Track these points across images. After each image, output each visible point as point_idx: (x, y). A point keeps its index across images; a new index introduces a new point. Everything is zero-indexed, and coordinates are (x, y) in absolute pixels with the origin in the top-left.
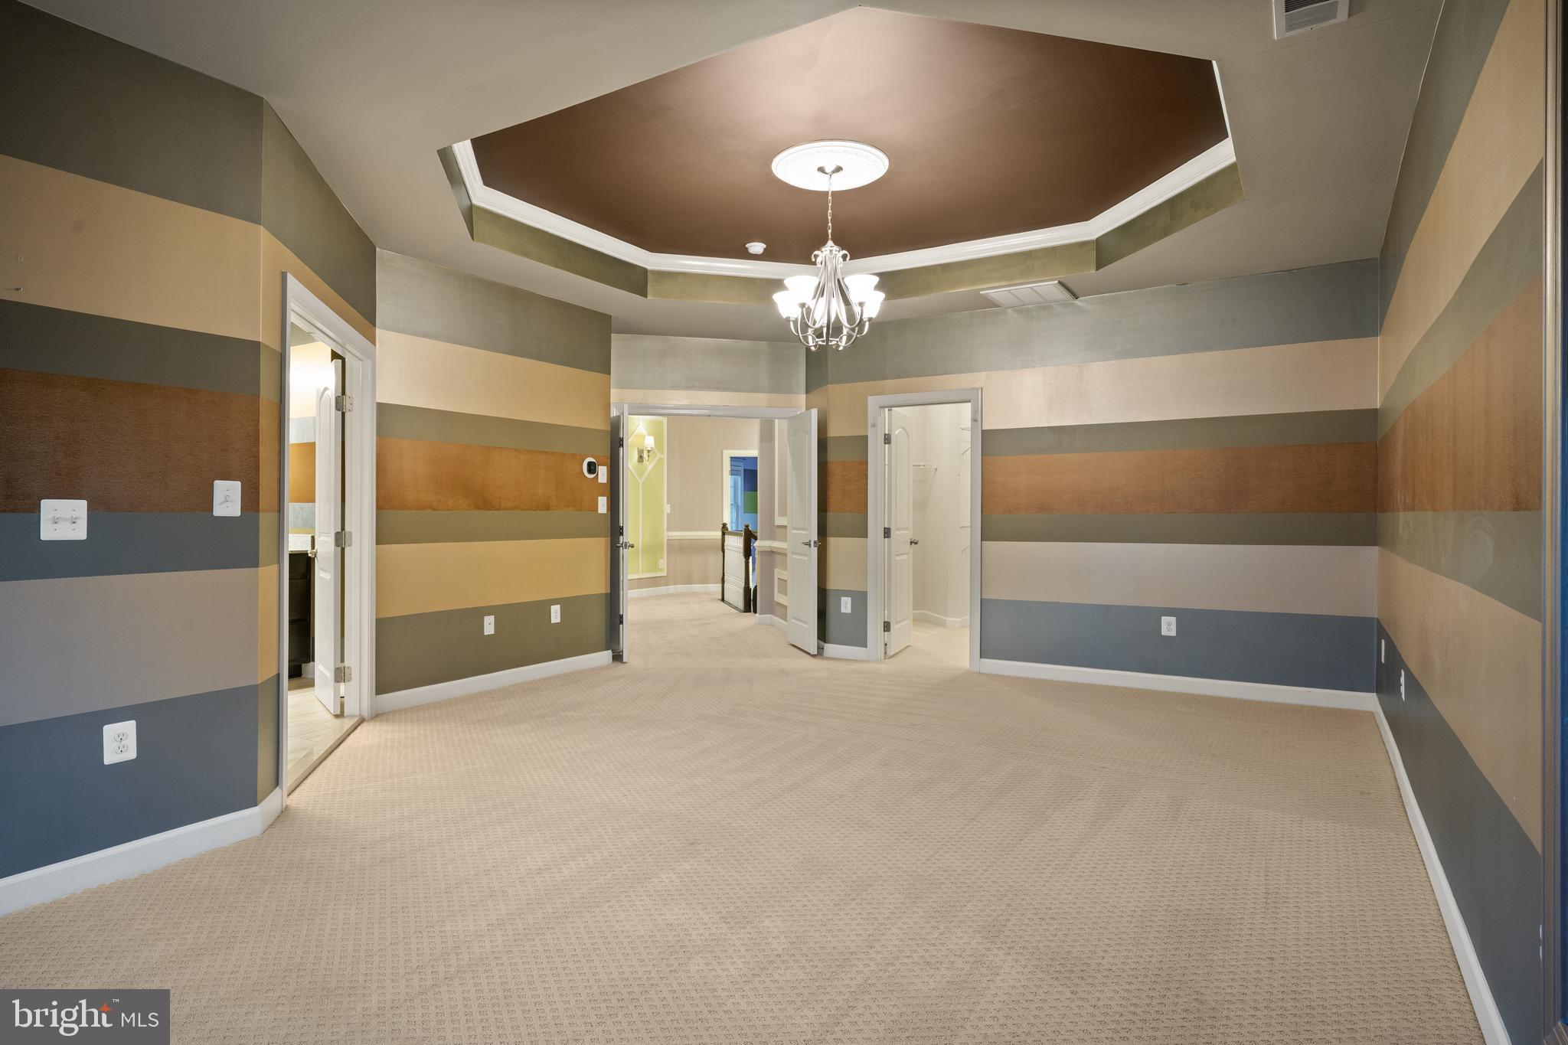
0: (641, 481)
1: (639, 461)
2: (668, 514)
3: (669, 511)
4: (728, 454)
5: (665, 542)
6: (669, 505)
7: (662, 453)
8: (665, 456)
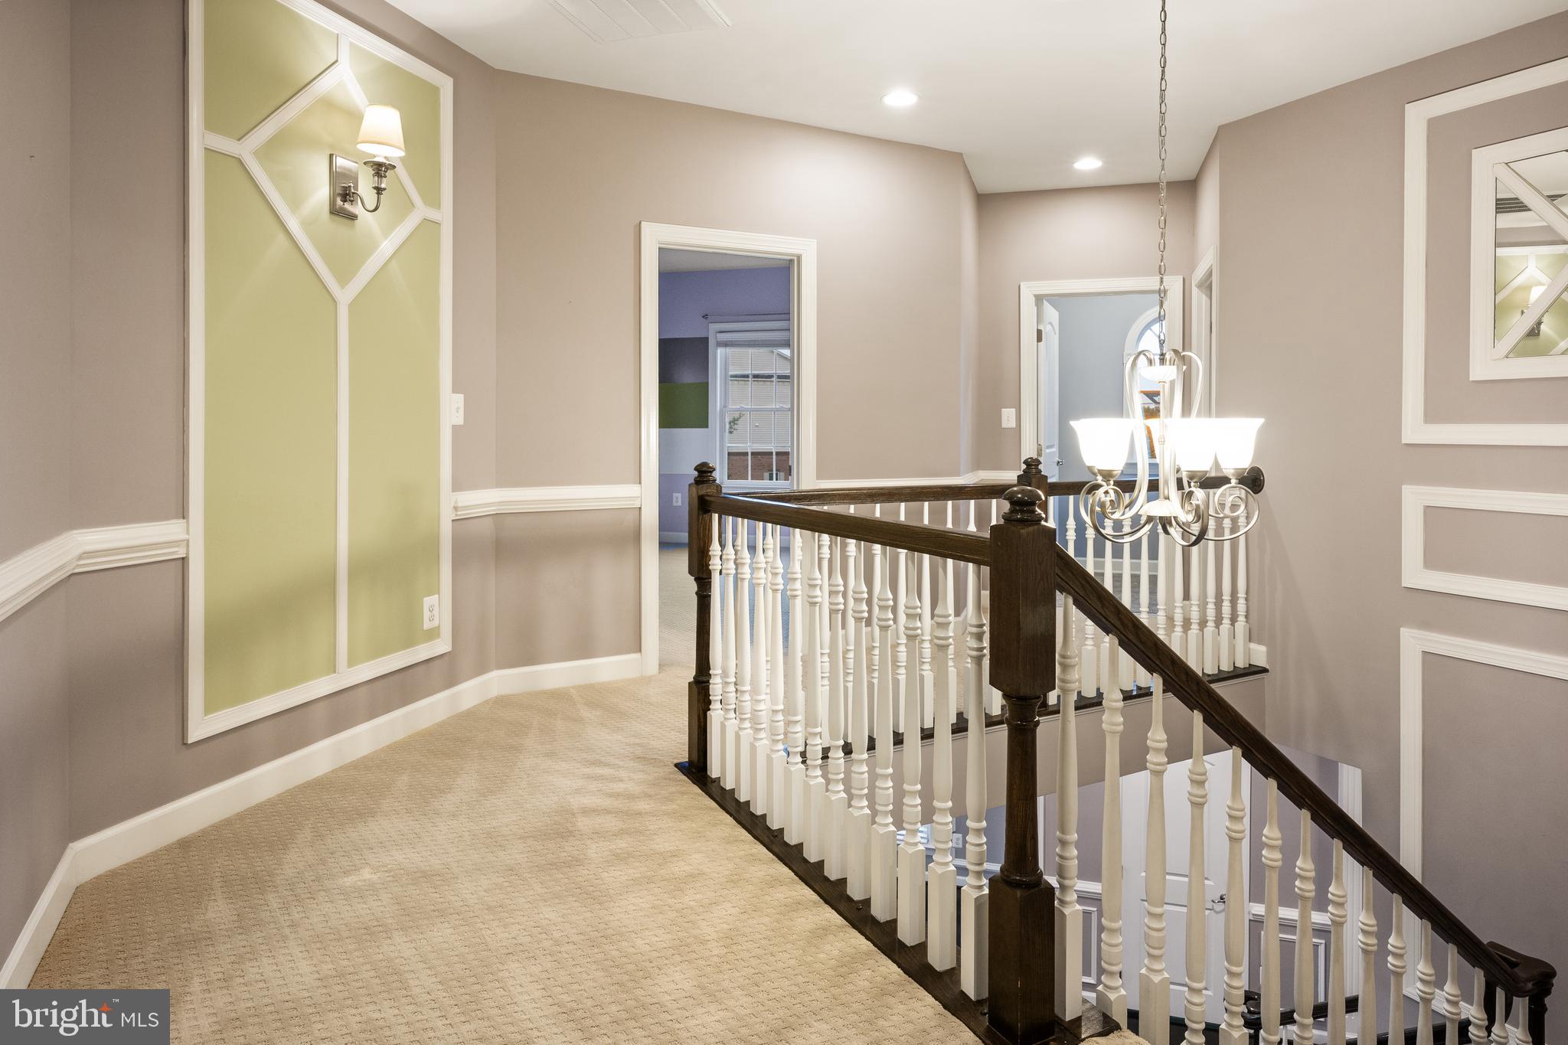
0: (344, 296)
1: (335, 211)
2: (455, 428)
3: (459, 420)
4: (656, 236)
5: (446, 530)
6: (460, 397)
7: (434, 202)
8: (445, 215)
